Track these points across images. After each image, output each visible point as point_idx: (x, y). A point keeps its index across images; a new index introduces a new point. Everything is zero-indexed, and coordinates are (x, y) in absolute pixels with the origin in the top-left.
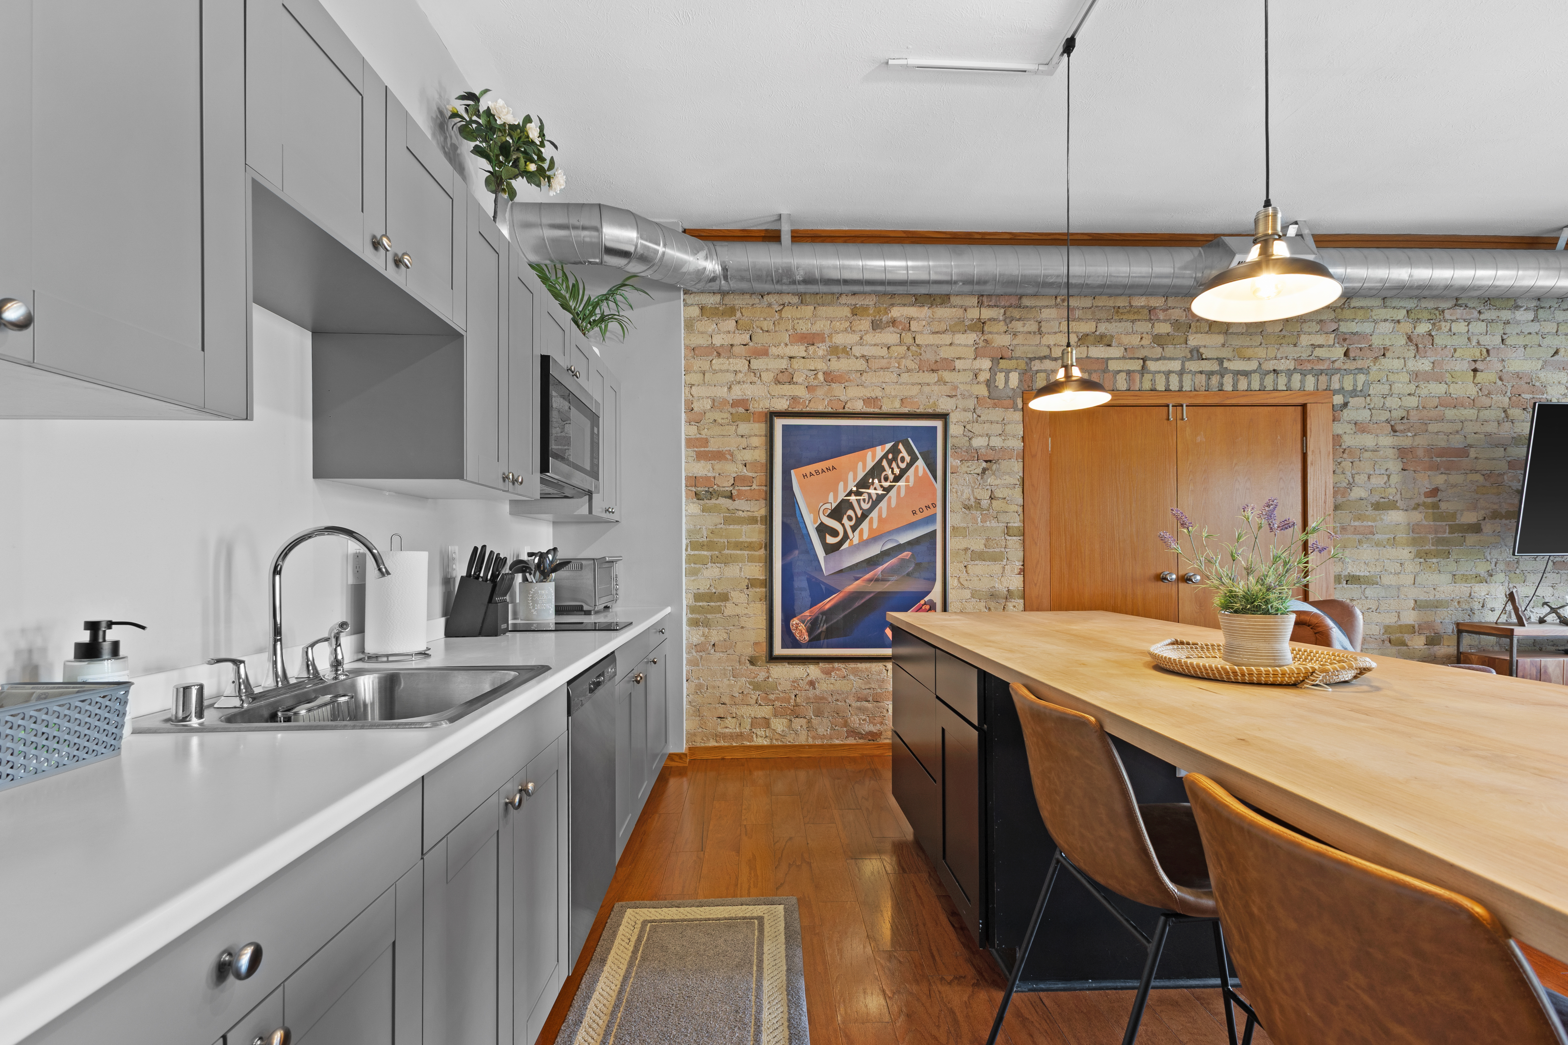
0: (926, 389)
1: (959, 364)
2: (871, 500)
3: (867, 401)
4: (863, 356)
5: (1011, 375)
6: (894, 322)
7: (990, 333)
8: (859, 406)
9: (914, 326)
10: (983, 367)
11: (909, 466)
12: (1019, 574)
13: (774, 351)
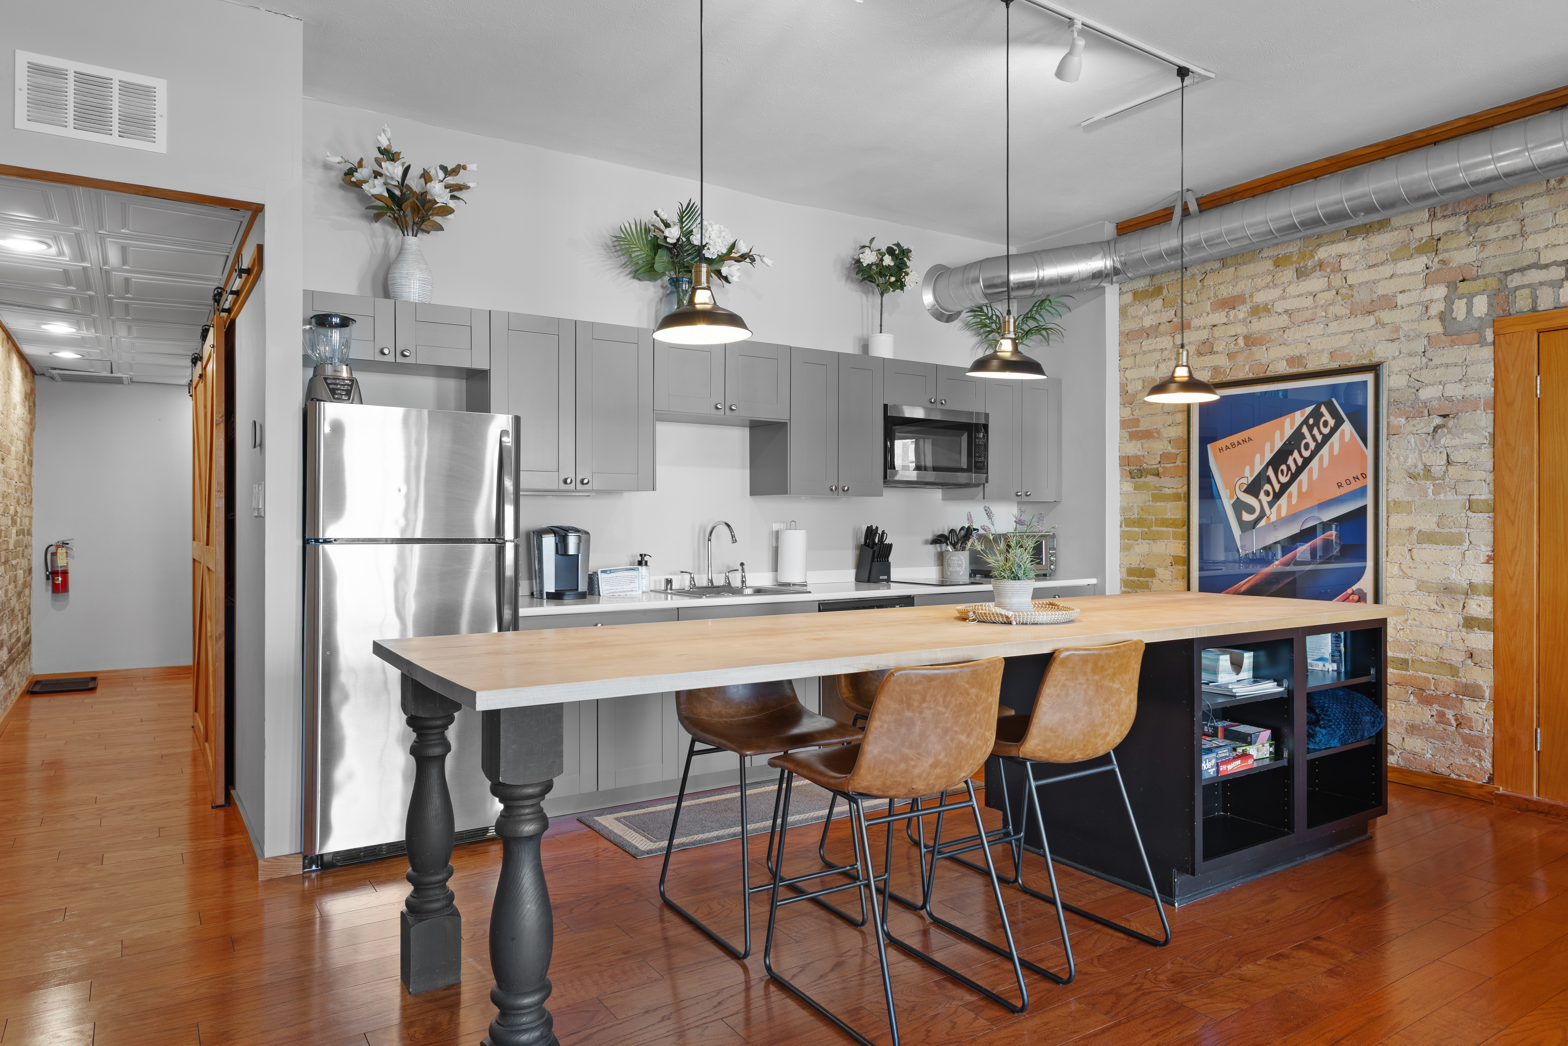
0: (1360, 336)
1: (1401, 299)
3: (1291, 361)
4: (1286, 311)
7: (1446, 251)
8: (1282, 368)
9: (1345, 264)
10: (1435, 297)
11: (1333, 431)
12: (1487, 562)
13: (1196, 323)
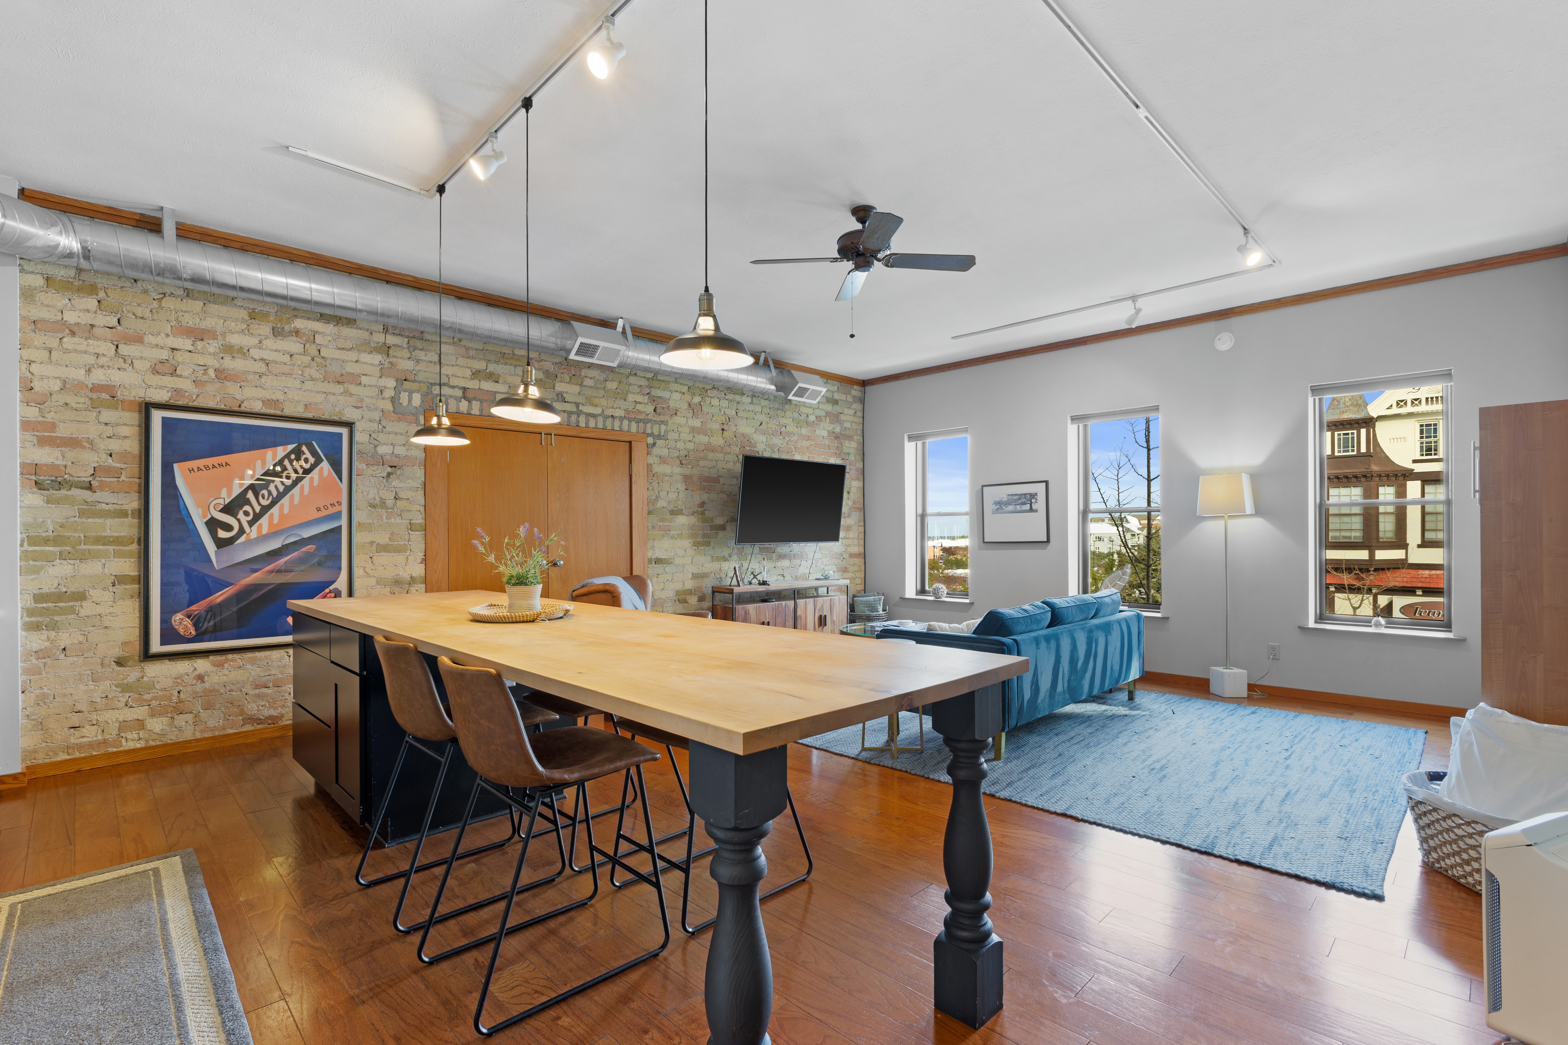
0: (332, 398)
1: (364, 380)
2: (271, 497)
3: (266, 402)
4: (262, 359)
5: (414, 395)
6: (297, 332)
7: (395, 357)
8: (258, 407)
9: (319, 339)
10: (388, 386)
11: (313, 466)
12: (422, 563)
13: (149, 339)
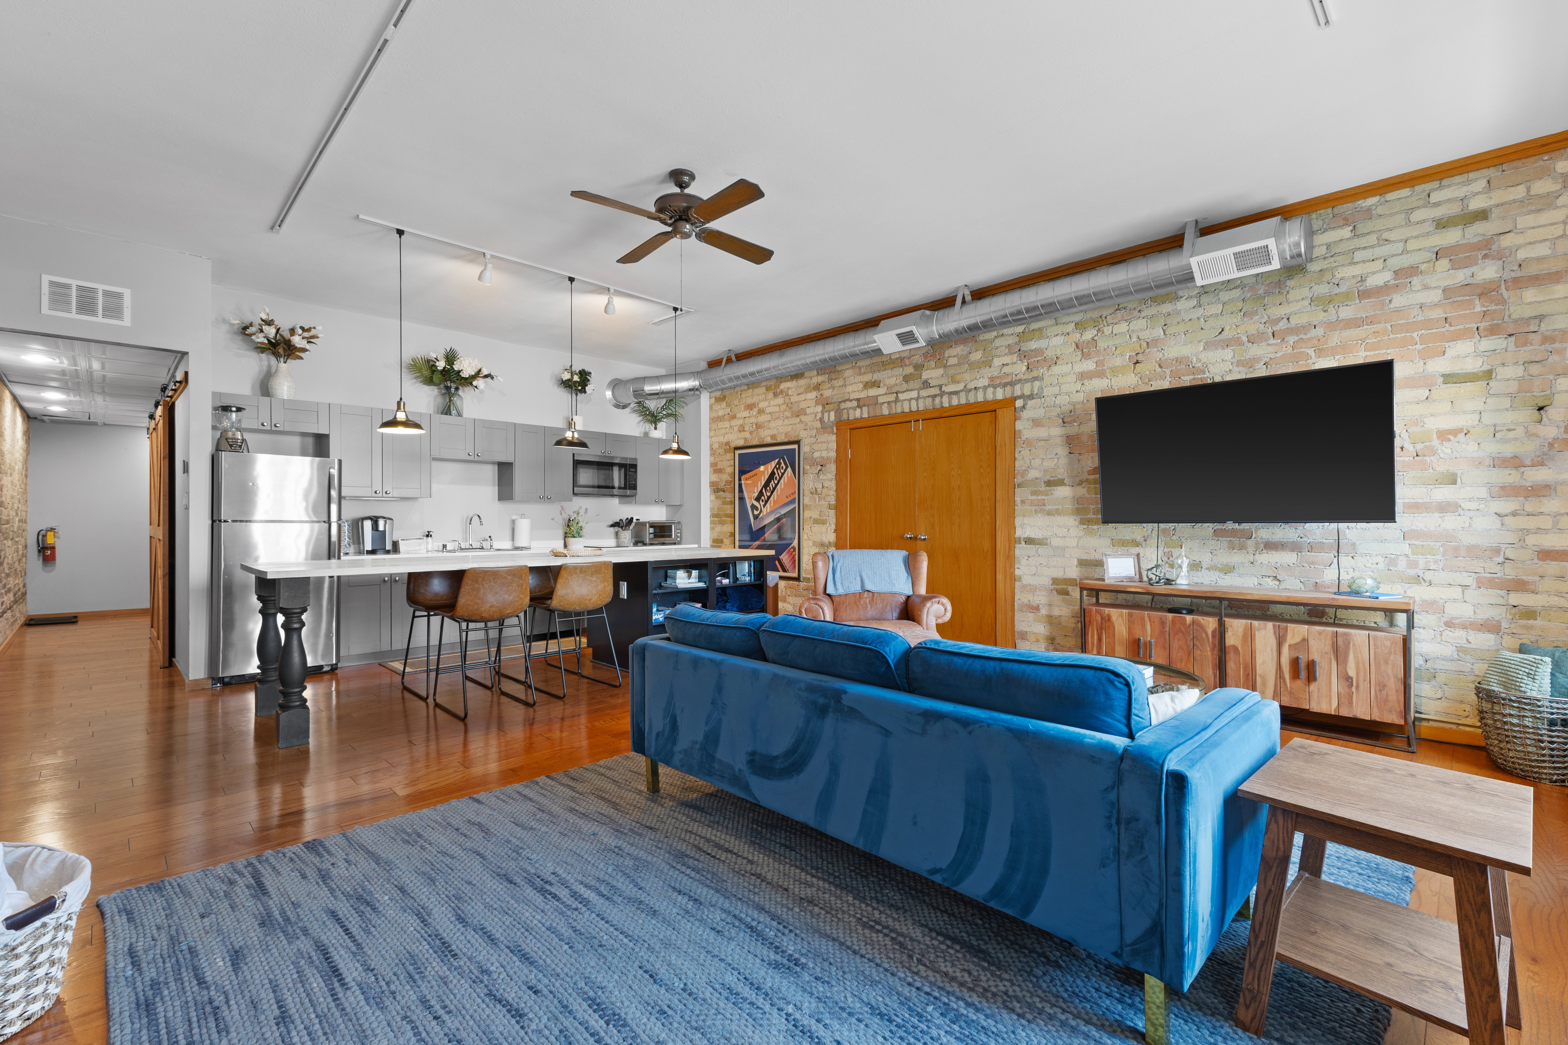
1: (808, 411)
2: (771, 491)
4: (770, 413)
5: (830, 413)
6: (782, 392)
7: (822, 390)
8: (768, 441)
9: (790, 393)
10: (818, 411)
11: (785, 471)
12: (834, 532)
13: (738, 415)
